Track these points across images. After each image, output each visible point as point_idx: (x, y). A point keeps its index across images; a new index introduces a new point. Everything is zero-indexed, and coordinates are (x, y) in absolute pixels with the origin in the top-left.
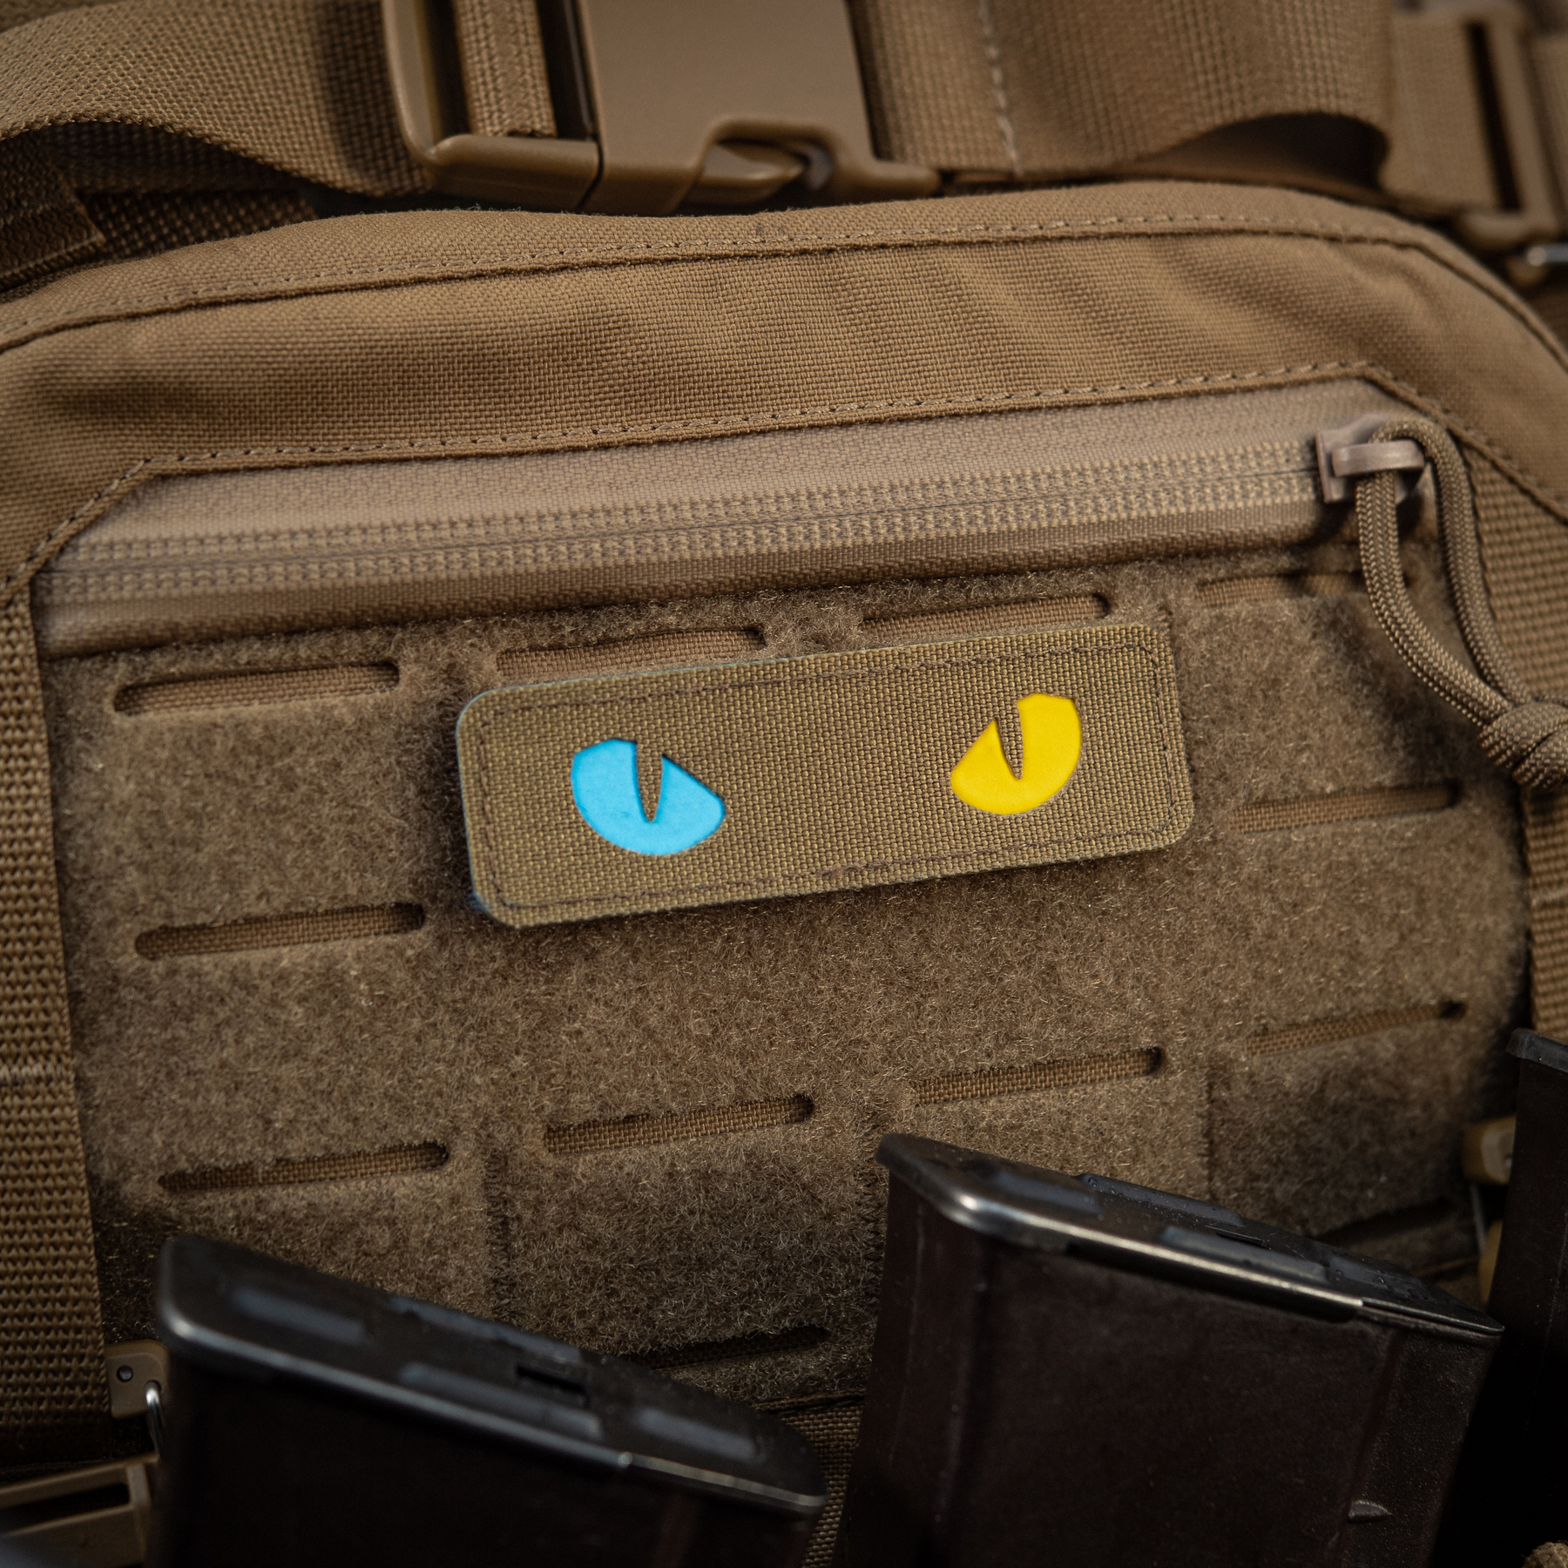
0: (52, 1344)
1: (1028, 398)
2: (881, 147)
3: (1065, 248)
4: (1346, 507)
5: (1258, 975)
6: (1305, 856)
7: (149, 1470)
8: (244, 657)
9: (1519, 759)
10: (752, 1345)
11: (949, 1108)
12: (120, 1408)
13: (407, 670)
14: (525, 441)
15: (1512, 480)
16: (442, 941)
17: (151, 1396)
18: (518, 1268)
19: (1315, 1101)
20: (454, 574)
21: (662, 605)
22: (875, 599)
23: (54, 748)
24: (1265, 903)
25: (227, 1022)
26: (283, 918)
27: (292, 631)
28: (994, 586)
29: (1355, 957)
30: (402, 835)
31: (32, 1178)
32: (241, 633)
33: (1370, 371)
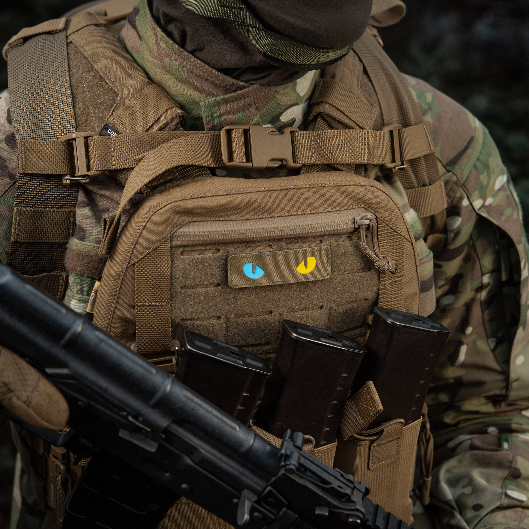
0: (164, 341)
1: (313, 212)
2: (294, 162)
3: (321, 188)
4: (359, 228)
5: (338, 296)
6: (346, 279)
7: (176, 358)
8: (199, 248)
9: (379, 268)
10: (260, 345)
11: (291, 313)
12: (172, 350)
13: (221, 251)
14: (240, 218)
15: (384, 222)
16: (223, 288)
17: (177, 348)
18: (229, 333)
19: (345, 313)
20: (229, 238)
21: (258, 242)
22: (288, 241)
23: (171, 260)
24: (340, 286)
25: (192, 299)
26: (201, 285)
27: (205, 245)
28: (305, 240)
29: (352, 293)
30: (218, 274)
31: (163, 318)
32: (199, 245)
33: (364, 206)
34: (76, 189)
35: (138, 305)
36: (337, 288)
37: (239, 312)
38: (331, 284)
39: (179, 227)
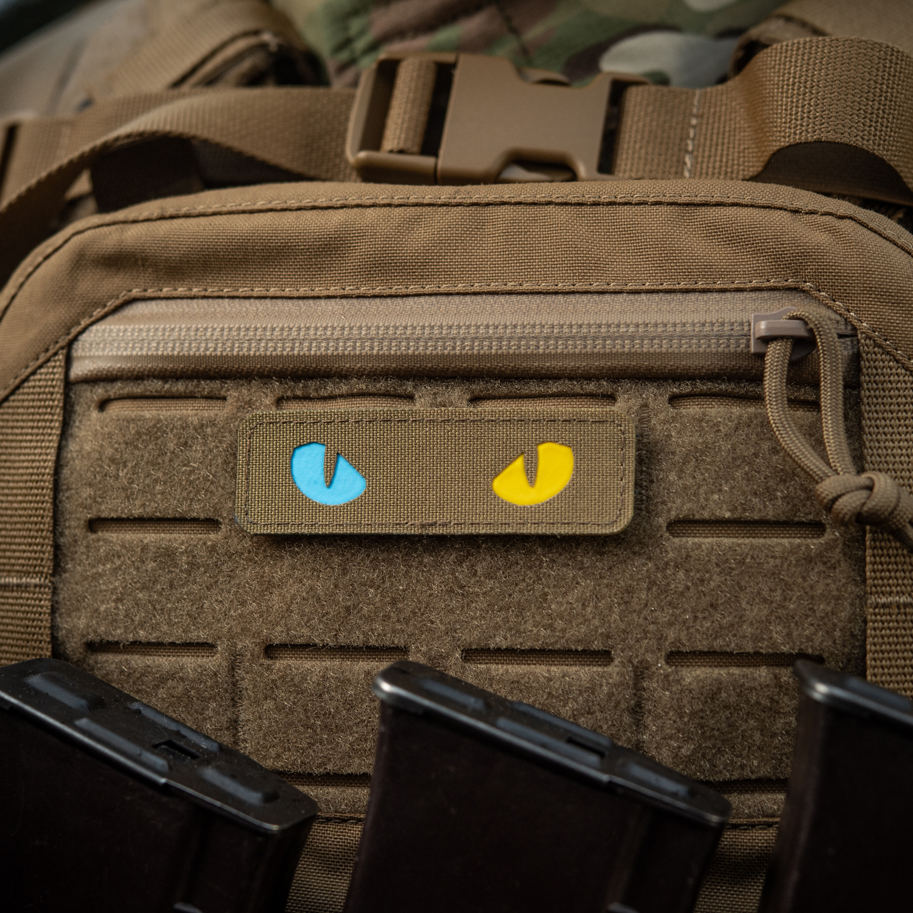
5: (673, 618)
6: (710, 552)
11: (482, 666)
13: (230, 401)
15: (888, 353)
19: (711, 700)
21: (359, 378)
24: (681, 577)
26: (151, 520)
29: (738, 615)
30: (211, 484)
31: (29, 634)
33: (802, 285)
36: (668, 584)
37: (278, 635)
38: (640, 567)
39: (98, 312)
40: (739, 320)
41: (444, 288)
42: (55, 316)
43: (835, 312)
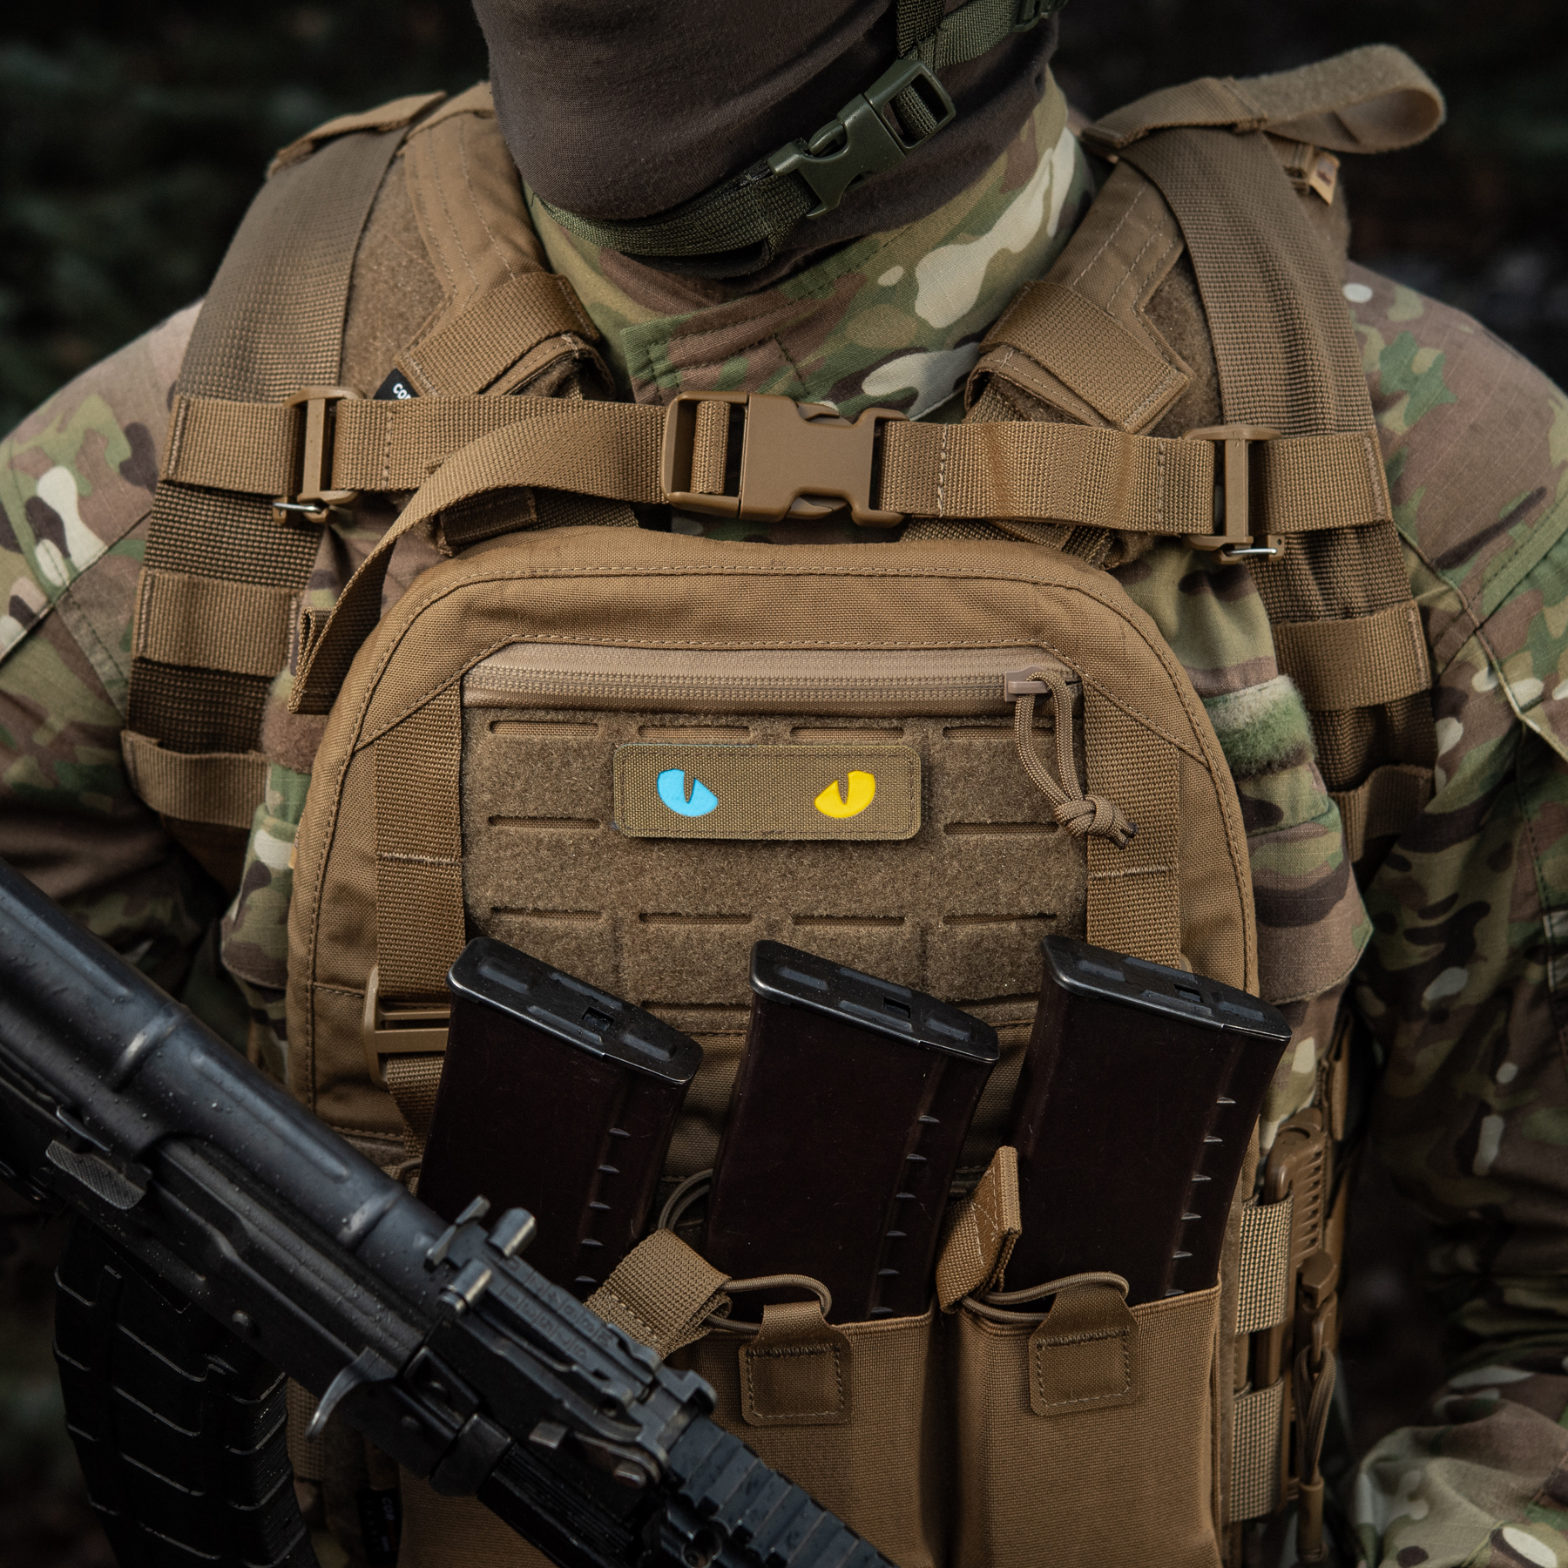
1: (877, 644)
2: (872, 505)
3: (907, 579)
5: (950, 893)
8: (549, 717)
11: (807, 928)
13: (601, 729)
14: (659, 644)
16: (605, 835)
18: (626, 964)
19: (976, 947)
21: (704, 715)
22: (796, 722)
23: (463, 742)
24: (955, 865)
25: (519, 854)
26: (543, 819)
27: (556, 709)
28: (850, 722)
29: (996, 890)
30: (591, 794)
31: (443, 900)
32: (537, 707)
33: (1041, 644)
34: (314, 540)
35: (381, 856)
36: (946, 870)
37: (650, 908)
38: (926, 858)
39: (484, 653)
40: (995, 674)
41: (768, 644)
42: (451, 654)
43: (1066, 664)
